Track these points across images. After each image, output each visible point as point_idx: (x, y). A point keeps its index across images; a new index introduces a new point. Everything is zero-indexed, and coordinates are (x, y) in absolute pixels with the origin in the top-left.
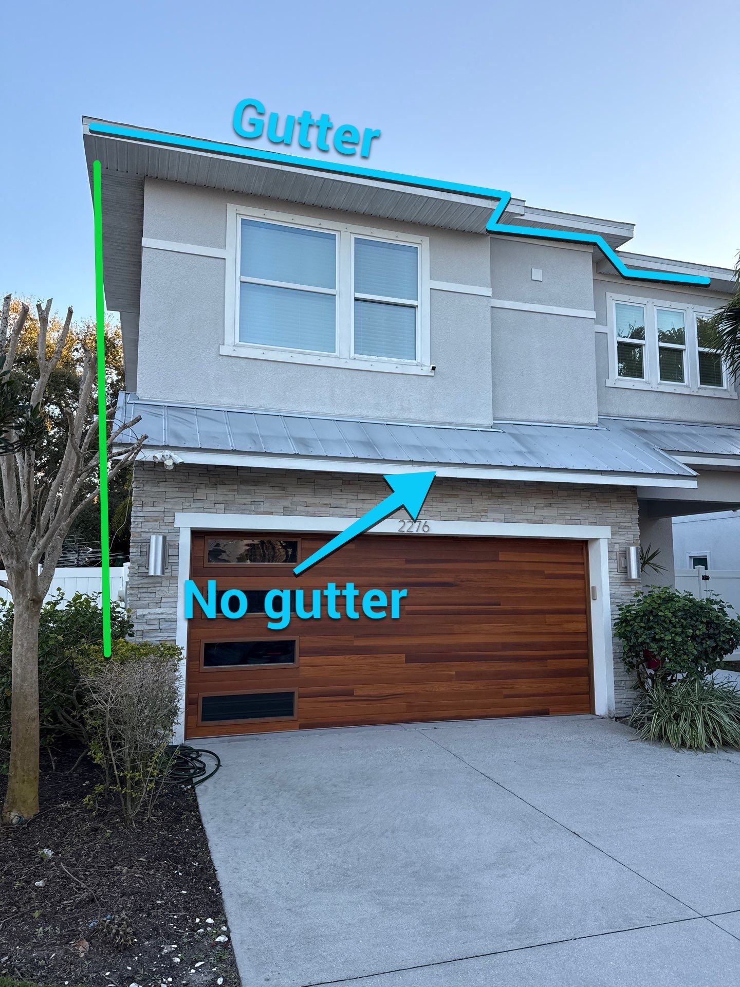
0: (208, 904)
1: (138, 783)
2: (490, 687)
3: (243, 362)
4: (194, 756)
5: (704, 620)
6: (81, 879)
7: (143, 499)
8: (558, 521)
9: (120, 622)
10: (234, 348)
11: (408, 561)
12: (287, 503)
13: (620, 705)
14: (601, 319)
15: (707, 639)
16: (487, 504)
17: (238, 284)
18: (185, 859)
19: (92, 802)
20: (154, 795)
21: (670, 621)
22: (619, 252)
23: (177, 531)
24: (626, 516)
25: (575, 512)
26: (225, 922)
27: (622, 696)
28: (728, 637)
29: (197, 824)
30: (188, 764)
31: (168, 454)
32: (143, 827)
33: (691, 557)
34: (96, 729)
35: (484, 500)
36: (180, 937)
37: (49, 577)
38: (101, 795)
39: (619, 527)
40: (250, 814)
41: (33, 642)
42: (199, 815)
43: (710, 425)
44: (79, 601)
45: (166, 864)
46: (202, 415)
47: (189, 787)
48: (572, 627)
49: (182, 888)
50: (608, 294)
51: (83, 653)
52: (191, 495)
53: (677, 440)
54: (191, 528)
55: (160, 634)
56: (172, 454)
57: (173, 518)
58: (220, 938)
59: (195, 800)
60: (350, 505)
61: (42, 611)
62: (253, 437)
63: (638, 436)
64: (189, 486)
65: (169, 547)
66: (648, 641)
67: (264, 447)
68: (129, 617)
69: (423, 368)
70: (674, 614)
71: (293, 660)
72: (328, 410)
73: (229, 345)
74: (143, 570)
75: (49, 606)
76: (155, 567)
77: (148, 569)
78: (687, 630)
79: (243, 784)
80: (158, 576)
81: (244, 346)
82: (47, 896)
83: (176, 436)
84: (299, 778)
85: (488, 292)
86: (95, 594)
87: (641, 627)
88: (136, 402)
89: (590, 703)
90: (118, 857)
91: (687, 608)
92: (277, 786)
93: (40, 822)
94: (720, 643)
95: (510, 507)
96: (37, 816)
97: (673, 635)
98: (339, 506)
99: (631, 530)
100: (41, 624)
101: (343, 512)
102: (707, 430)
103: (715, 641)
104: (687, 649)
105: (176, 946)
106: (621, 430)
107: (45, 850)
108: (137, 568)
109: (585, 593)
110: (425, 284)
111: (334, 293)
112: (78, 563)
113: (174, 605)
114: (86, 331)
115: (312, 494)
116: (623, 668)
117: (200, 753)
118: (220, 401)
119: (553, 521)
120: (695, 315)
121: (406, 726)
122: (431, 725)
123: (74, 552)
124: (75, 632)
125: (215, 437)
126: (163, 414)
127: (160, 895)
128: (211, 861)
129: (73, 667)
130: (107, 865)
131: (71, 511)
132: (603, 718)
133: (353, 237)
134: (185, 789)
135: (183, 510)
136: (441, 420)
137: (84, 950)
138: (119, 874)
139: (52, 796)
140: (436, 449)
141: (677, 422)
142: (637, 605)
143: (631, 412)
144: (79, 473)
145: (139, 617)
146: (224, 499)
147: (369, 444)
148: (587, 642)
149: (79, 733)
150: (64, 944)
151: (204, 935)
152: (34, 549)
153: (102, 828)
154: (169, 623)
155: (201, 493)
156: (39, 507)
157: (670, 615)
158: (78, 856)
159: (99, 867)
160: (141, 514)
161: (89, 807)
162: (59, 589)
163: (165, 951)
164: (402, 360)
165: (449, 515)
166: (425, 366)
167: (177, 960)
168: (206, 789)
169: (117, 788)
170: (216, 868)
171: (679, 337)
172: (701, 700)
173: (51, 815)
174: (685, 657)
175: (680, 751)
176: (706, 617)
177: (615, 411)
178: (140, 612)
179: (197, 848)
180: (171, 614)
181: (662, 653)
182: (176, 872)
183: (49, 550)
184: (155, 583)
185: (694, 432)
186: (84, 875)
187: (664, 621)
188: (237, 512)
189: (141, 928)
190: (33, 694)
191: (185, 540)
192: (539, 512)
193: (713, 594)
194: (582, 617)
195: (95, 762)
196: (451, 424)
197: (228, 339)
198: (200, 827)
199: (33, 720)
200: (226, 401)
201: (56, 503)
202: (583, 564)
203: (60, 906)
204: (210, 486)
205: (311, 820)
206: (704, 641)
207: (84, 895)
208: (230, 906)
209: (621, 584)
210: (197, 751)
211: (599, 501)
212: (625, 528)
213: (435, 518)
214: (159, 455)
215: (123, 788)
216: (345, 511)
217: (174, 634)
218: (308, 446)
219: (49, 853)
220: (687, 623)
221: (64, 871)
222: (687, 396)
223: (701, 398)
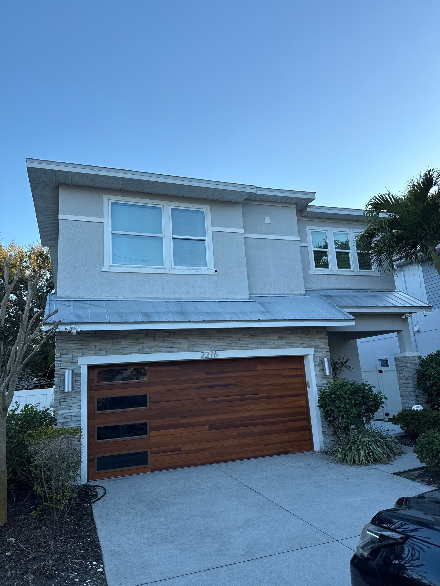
0: (94, 556)
1: (59, 500)
2: (255, 440)
3: (114, 275)
4: (92, 489)
5: (361, 395)
6: (30, 550)
7: (61, 351)
8: (286, 347)
9: (49, 418)
10: (109, 267)
11: (208, 374)
12: (139, 347)
13: (326, 445)
14: (303, 239)
15: (363, 405)
16: (248, 340)
17: (111, 235)
18: (84, 537)
19: (35, 514)
20: (68, 508)
21: (343, 397)
22: (310, 206)
23: (80, 367)
24: (322, 342)
25: (295, 342)
26: (102, 563)
27: (327, 440)
28: (373, 403)
29: (91, 522)
30: (89, 493)
31: (73, 327)
32: (62, 524)
33: (379, 360)
34: (37, 475)
35: (246, 338)
36: (79, 570)
37: (11, 396)
38: (40, 511)
39: (318, 348)
40: (120, 514)
41: (3, 430)
42: (93, 518)
43: (367, 290)
44: (27, 408)
45: (74, 540)
46: (92, 303)
47: (88, 504)
48: (298, 403)
49: (81, 550)
50: (307, 227)
51: (29, 435)
52: (87, 347)
53: (347, 300)
54: (87, 365)
55: (72, 424)
56: (76, 327)
57: (77, 360)
58: (99, 569)
59: (91, 511)
60: (174, 346)
61: (8, 415)
62: (119, 314)
63: (326, 299)
64: (86, 342)
65: (75, 376)
66: (333, 408)
67: (125, 319)
68: (54, 415)
69: (211, 271)
70: (345, 393)
71: (146, 434)
72: (161, 296)
73: (106, 266)
74: (62, 389)
75: (11, 412)
76: (68, 387)
77: (64, 388)
78: (352, 401)
79: (118, 501)
80: (70, 392)
81: (115, 266)
82: (12, 559)
83: (78, 317)
84: (148, 496)
85: (242, 231)
86: (36, 404)
87: (330, 401)
88: (57, 299)
89: (311, 445)
90: (49, 538)
91: (352, 389)
92: (136, 500)
93: (7, 526)
94: (369, 407)
95: (260, 341)
96: (6, 524)
97: (345, 404)
98: (168, 347)
99: (324, 349)
100: (7, 422)
101: (170, 350)
102: (365, 293)
103: (367, 406)
104: (352, 411)
105: (76, 574)
106: (318, 297)
107: (11, 539)
108: (58, 388)
109: (304, 384)
110: (209, 228)
111: (162, 236)
112: (28, 387)
113: (79, 407)
114: (31, 251)
115: (153, 341)
116: (326, 424)
117: (95, 487)
118: (102, 296)
119: (283, 347)
120: (354, 234)
121: (210, 465)
122: (224, 464)
123: (26, 381)
124: (26, 425)
125: (99, 316)
126: (71, 305)
127: (70, 553)
128: (97, 538)
129: (24, 444)
130: (43, 542)
131: (23, 361)
132: (318, 453)
133: (170, 208)
134: (86, 506)
135: (83, 355)
136: (221, 297)
137: (31, 579)
138: (49, 546)
139: (14, 514)
140: (218, 313)
141: (349, 290)
142: (328, 389)
143: (324, 286)
144: (26, 342)
145: (60, 415)
146: (105, 348)
147: (182, 313)
148: (307, 412)
149: (28, 480)
150: (21, 578)
151: (91, 569)
152: (3, 382)
153: (41, 526)
154: (77, 417)
155: (93, 345)
156: (6, 361)
157: (343, 393)
158: (28, 540)
159: (39, 544)
160: (59, 359)
161: (34, 517)
162: (16, 403)
163: (71, 576)
164: (199, 268)
165: (228, 347)
166: (211, 270)
167: (77, 580)
168: (98, 504)
169: (48, 504)
170: (100, 540)
171: (346, 245)
172: (363, 438)
173: (14, 523)
174: (352, 415)
175: (353, 466)
176: (361, 393)
177: (315, 287)
178: (61, 412)
179: (90, 532)
180: (78, 412)
181: (340, 414)
182: (79, 543)
183: (11, 382)
184: (69, 396)
185: (357, 295)
186: (31, 548)
187: (340, 397)
188: (113, 354)
189: (60, 567)
190: (4, 458)
191: (84, 371)
192: (275, 343)
193: (365, 381)
194: (303, 398)
195: (37, 493)
196: (227, 299)
197: (106, 263)
198: (93, 523)
199: (4, 472)
200: (106, 295)
201: (14, 357)
202: (302, 368)
203: (19, 562)
204: (97, 341)
205: (152, 515)
206: (361, 406)
207: (31, 557)
208: (105, 556)
209: (322, 378)
210: (94, 486)
211: (306, 335)
212: (321, 348)
213: (220, 350)
214: (68, 328)
215: (51, 504)
216: (171, 349)
217: (79, 423)
218: (149, 317)
219: (13, 540)
220: (352, 397)
221: (21, 547)
222: (353, 276)
223: (361, 277)
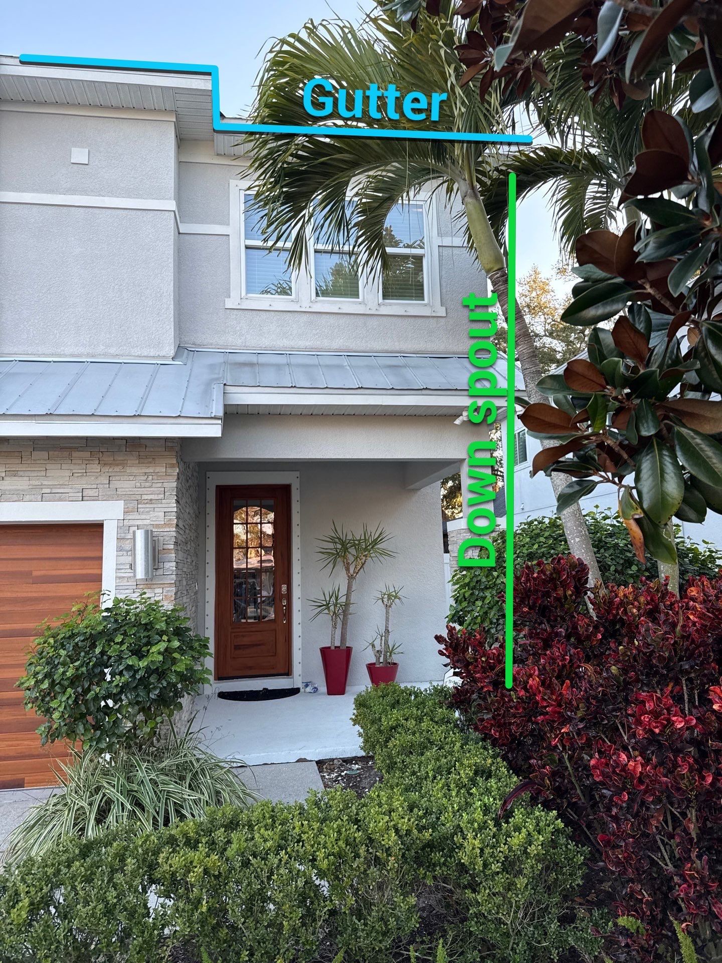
14: (221, 216)
24: (154, 485)
39: (138, 502)
50: (233, 182)
141: (340, 352)
185: (345, 364)
211: (104, 465)
212: (151, 502)
222: (361, 317)
223: (384, 319)
